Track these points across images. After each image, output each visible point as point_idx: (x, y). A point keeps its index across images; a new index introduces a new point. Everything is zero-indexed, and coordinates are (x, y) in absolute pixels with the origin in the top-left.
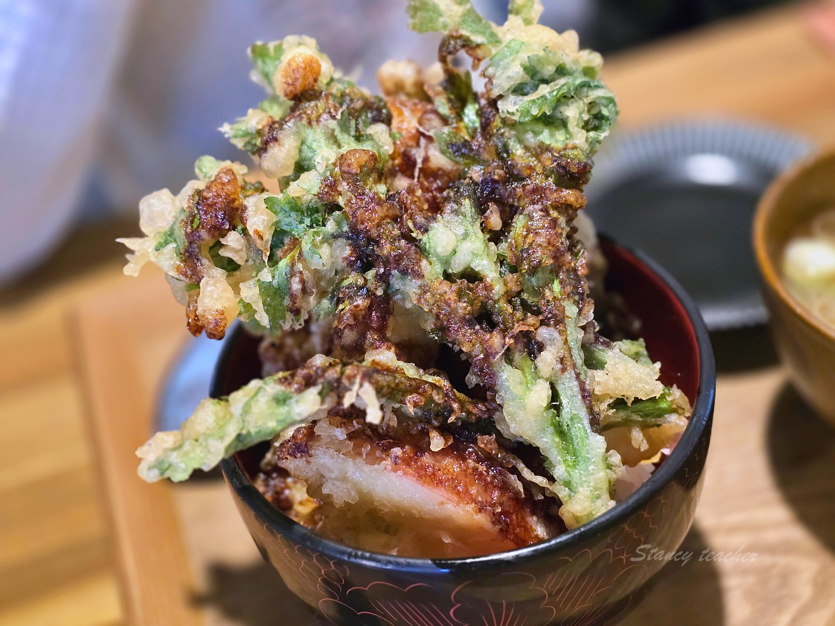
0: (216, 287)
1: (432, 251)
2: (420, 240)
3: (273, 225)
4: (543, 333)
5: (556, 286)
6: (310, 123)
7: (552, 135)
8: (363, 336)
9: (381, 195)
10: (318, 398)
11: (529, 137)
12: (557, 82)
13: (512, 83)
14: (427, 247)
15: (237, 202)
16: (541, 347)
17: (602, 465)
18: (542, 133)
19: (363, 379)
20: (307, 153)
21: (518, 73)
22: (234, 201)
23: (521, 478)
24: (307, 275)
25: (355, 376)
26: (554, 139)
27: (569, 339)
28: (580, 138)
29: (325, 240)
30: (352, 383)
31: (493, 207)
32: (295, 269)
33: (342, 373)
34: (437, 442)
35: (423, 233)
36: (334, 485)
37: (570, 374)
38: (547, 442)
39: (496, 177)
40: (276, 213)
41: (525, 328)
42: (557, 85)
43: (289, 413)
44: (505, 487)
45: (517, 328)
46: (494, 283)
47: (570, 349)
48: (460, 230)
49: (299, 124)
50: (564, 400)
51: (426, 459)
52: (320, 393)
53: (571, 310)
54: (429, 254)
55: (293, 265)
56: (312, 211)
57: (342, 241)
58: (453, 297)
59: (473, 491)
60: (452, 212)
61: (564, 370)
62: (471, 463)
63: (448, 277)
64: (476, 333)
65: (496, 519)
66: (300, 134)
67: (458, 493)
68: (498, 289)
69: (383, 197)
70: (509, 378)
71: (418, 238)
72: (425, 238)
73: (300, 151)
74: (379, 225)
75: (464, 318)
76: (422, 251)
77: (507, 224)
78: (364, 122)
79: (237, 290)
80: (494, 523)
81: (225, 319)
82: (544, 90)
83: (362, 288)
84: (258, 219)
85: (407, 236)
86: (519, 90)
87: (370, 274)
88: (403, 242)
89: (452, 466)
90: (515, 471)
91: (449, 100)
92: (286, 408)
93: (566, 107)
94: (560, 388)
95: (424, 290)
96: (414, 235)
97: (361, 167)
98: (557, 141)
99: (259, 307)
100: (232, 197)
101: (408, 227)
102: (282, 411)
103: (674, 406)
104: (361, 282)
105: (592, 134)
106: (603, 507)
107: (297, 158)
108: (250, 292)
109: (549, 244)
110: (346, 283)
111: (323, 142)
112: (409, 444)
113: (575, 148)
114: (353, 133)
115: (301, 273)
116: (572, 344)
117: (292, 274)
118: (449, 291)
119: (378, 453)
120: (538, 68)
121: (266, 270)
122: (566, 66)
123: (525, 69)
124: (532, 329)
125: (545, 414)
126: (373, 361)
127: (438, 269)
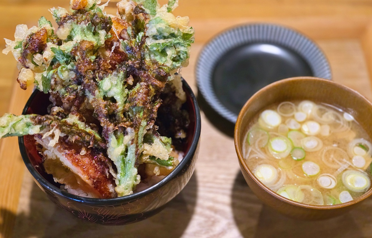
0: (27, 72)
1: (101, 87)
2: (98, 82)
3: (53, 56)
4: (129, 129)
5: (142, 114)
6: (77, 23)
7: (161, 58)
8: (71, 107)
9: (92, 60)
10: (39, 129)
11: (152, 56)
12: (168, 39)
13: (152, 34)
14: (100, 85)
15: (44, 43)
16: (127, 134)
17: (133, 179)
18: (157, 56)
19: (57, 128)
20: (73, 34)
21: (155, 31)
22: (43, 42)
23: (109, 172)
24: (58, 79)
25: (54, 125)
26: (161, 60)
27: (139, 133)
28: (169, 63)
29: (67, 70)
30: (52, 129)
31: (131, 77)
32: (54, 76)
33: (51, 123)
34: (83, 152)
35: (100, 80)
36: (48, 152)
37: (134, 146)
38: (118, 164)
39: (135, 67)
40: (55, 53)
41: (123, 126)
42: (167, 41)
43: (28, 130)
44: (103, 173)
45: (121, 125)
46: (119, 106)
47: (138, 137)
48: (115, 82)
49: (73, 22)
50: (129, 153)
51: (78, 157)
52: (40, 128)
53: (144, 123)
54: (100, 88)
55: (53, 75)
56: (68, 57)
57: (72, 72)
58: (102, 106)
59: (90, 171)
60: (115, 74)
61: (132, 144)
62: (94, 162)
63: (105, 98)
64: (107, 121)
65: (94, 183)
66: (72, 26)
67: (84, 171)
68: (120, 108)
69: (92, 61)
70: (112, 140)
71: (98, 81)
72: (100, 82)
73: (71, 32)
74: (86, 72)
75: (104, 115)
76: (98, 86)
77: (135, 85)
78: (98, 28)
79: (34, 75)
80: (92, 184)
81: (26, 84)
82: (162, 41)
83: (75, 91)
84: (48, 54)
85: (94, 79)
86: (155, 37)
87: (79, 87)
88: (92, 81)
89: (86, 160)
90: (108, 168)
91: (133, 29)
92: (28, 129)
93: (169, 49)
94: (129, 149)
95: (95, 100)
96: (97, 80)
97: (86, 49)
98: (161, 61)
99: (40, 83)
100: (43, 41)
101: (96, 76)
102: (26, 129)
103: (173, 164)
104: (76, 88)
105: (174, 63)
106: (128, 193)
107: (69, 34)
108: (38, 77)
109: (142, 99)
110: (70, 87)
111: (80, 32)
112: (75, 149)
113: (166, 66)
114: (93, 31)
115: (55, 78)
116: (139, 135)
117: (52, 77)
118: (103, 103)
119: (62, 149)
120: (162, 32)
121: (45, 72)
122: (175, 34)
123: (158, 31)
124: (126, 127)
125: (120, 156)
126: (65, 121)
127: (102, 94)
